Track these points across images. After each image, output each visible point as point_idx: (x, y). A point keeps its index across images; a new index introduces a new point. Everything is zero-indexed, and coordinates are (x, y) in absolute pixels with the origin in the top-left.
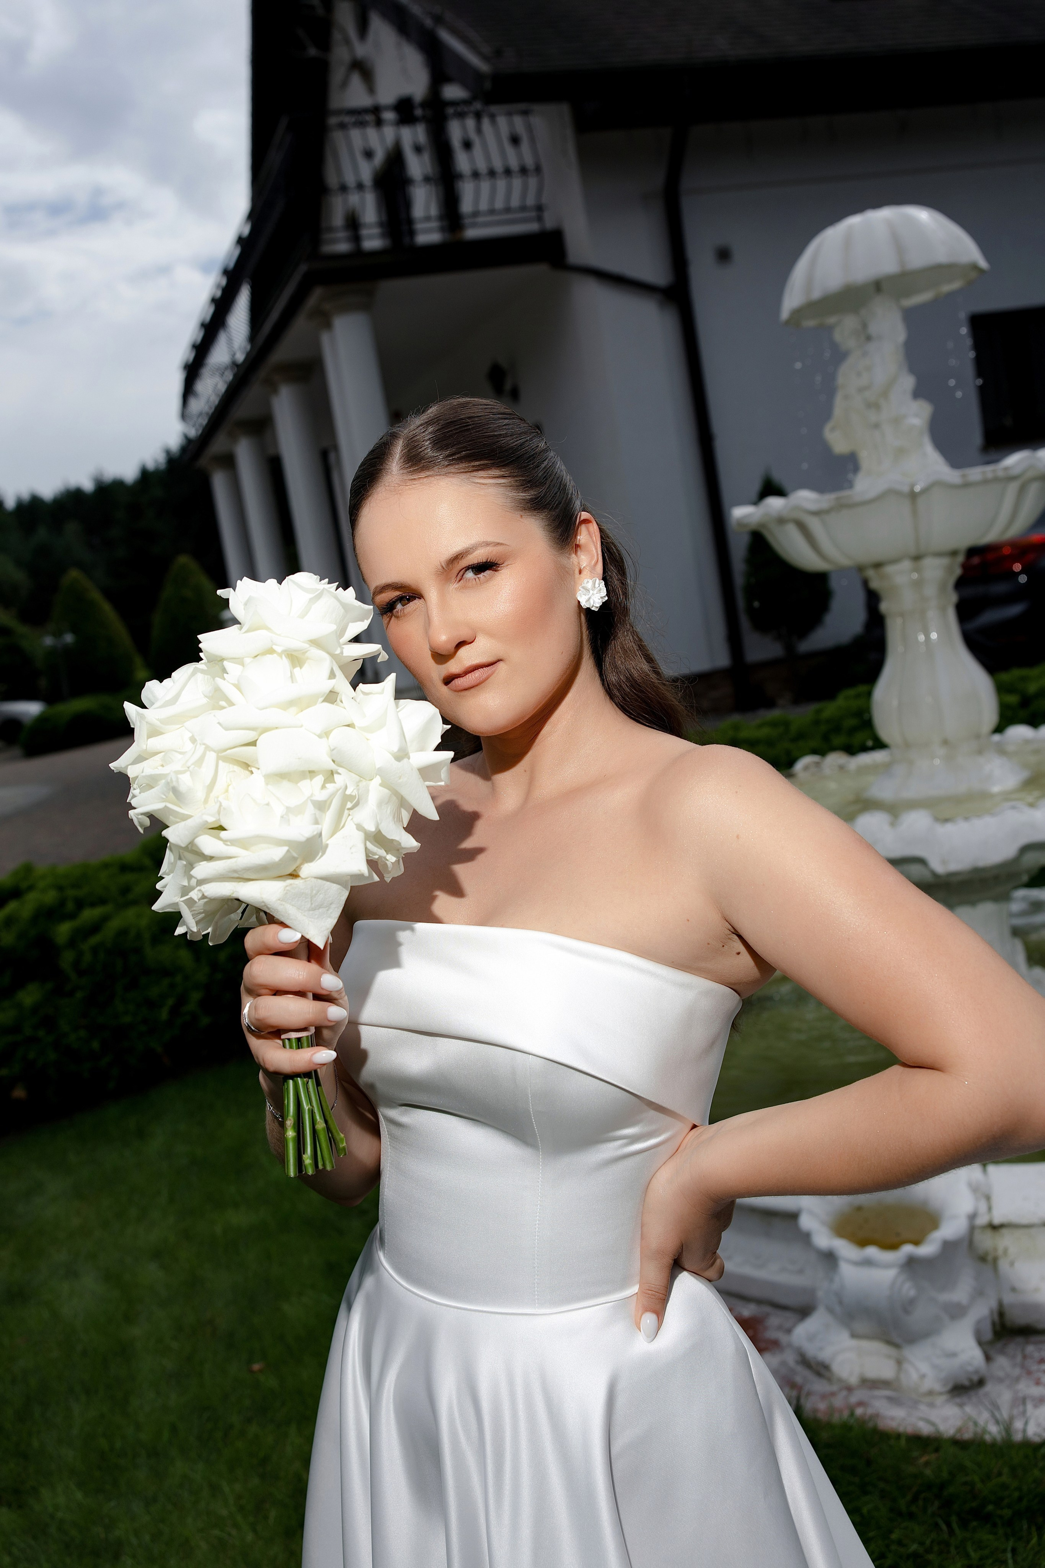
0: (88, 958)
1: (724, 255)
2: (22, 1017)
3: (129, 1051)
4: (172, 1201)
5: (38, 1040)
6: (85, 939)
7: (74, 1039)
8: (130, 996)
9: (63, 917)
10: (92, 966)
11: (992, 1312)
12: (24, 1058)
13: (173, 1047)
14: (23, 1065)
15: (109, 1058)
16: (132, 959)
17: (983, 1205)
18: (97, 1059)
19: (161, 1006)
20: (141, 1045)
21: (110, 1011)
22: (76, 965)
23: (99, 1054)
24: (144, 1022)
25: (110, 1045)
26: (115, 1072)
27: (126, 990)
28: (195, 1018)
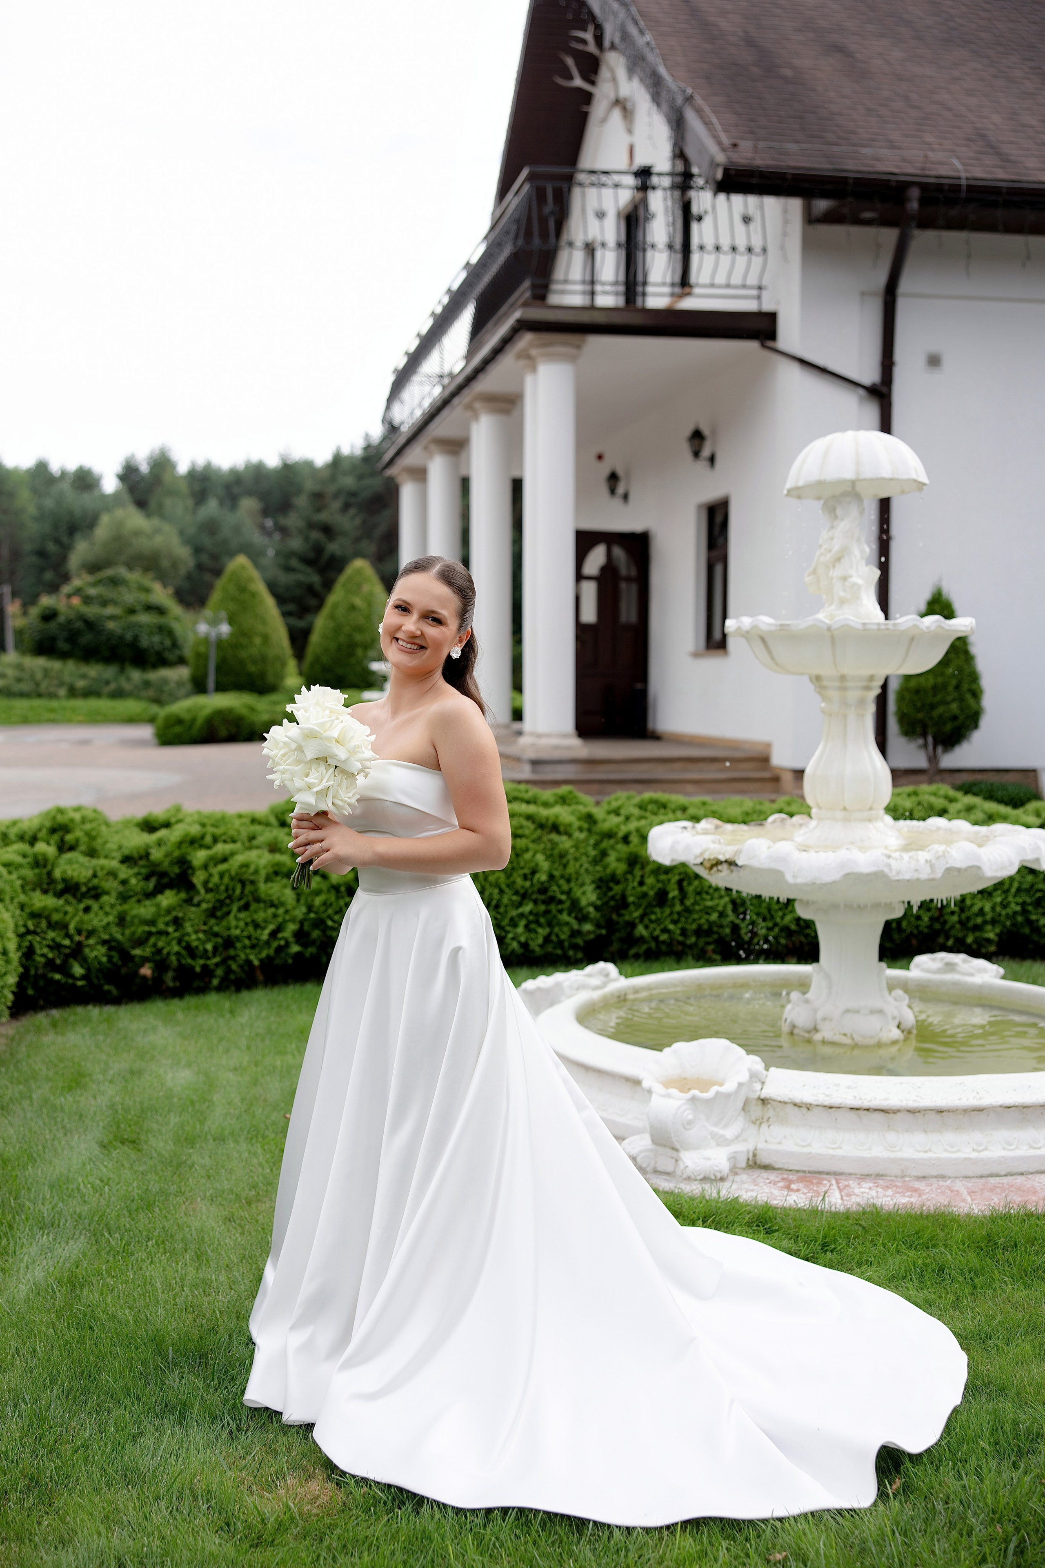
0: (215, 879)
1: (934, 361)
2: (158, 915)
3: (233, 958)
4: (249, 1048)
5: (167, 933)
6: (216, 865)
7: (193, 939)
8: (242, 915)
9: (202, 847)
10: (217, 886)
11: (748, 1151)
12: (155, 945)
13: (267, 964)
14: (153, 950)
15: (217, 960)
16: (249, 888)
17: (758, 1086)
18: (208, 958)
19: (263, 928)
20: (243, 956)
21: (224, 923)
22: (205, 883)
23: (210, 954)
24: (249, 938)
25: (221, 949)
26: (220, 972)
27: (240, 910)
28: (287, 944)
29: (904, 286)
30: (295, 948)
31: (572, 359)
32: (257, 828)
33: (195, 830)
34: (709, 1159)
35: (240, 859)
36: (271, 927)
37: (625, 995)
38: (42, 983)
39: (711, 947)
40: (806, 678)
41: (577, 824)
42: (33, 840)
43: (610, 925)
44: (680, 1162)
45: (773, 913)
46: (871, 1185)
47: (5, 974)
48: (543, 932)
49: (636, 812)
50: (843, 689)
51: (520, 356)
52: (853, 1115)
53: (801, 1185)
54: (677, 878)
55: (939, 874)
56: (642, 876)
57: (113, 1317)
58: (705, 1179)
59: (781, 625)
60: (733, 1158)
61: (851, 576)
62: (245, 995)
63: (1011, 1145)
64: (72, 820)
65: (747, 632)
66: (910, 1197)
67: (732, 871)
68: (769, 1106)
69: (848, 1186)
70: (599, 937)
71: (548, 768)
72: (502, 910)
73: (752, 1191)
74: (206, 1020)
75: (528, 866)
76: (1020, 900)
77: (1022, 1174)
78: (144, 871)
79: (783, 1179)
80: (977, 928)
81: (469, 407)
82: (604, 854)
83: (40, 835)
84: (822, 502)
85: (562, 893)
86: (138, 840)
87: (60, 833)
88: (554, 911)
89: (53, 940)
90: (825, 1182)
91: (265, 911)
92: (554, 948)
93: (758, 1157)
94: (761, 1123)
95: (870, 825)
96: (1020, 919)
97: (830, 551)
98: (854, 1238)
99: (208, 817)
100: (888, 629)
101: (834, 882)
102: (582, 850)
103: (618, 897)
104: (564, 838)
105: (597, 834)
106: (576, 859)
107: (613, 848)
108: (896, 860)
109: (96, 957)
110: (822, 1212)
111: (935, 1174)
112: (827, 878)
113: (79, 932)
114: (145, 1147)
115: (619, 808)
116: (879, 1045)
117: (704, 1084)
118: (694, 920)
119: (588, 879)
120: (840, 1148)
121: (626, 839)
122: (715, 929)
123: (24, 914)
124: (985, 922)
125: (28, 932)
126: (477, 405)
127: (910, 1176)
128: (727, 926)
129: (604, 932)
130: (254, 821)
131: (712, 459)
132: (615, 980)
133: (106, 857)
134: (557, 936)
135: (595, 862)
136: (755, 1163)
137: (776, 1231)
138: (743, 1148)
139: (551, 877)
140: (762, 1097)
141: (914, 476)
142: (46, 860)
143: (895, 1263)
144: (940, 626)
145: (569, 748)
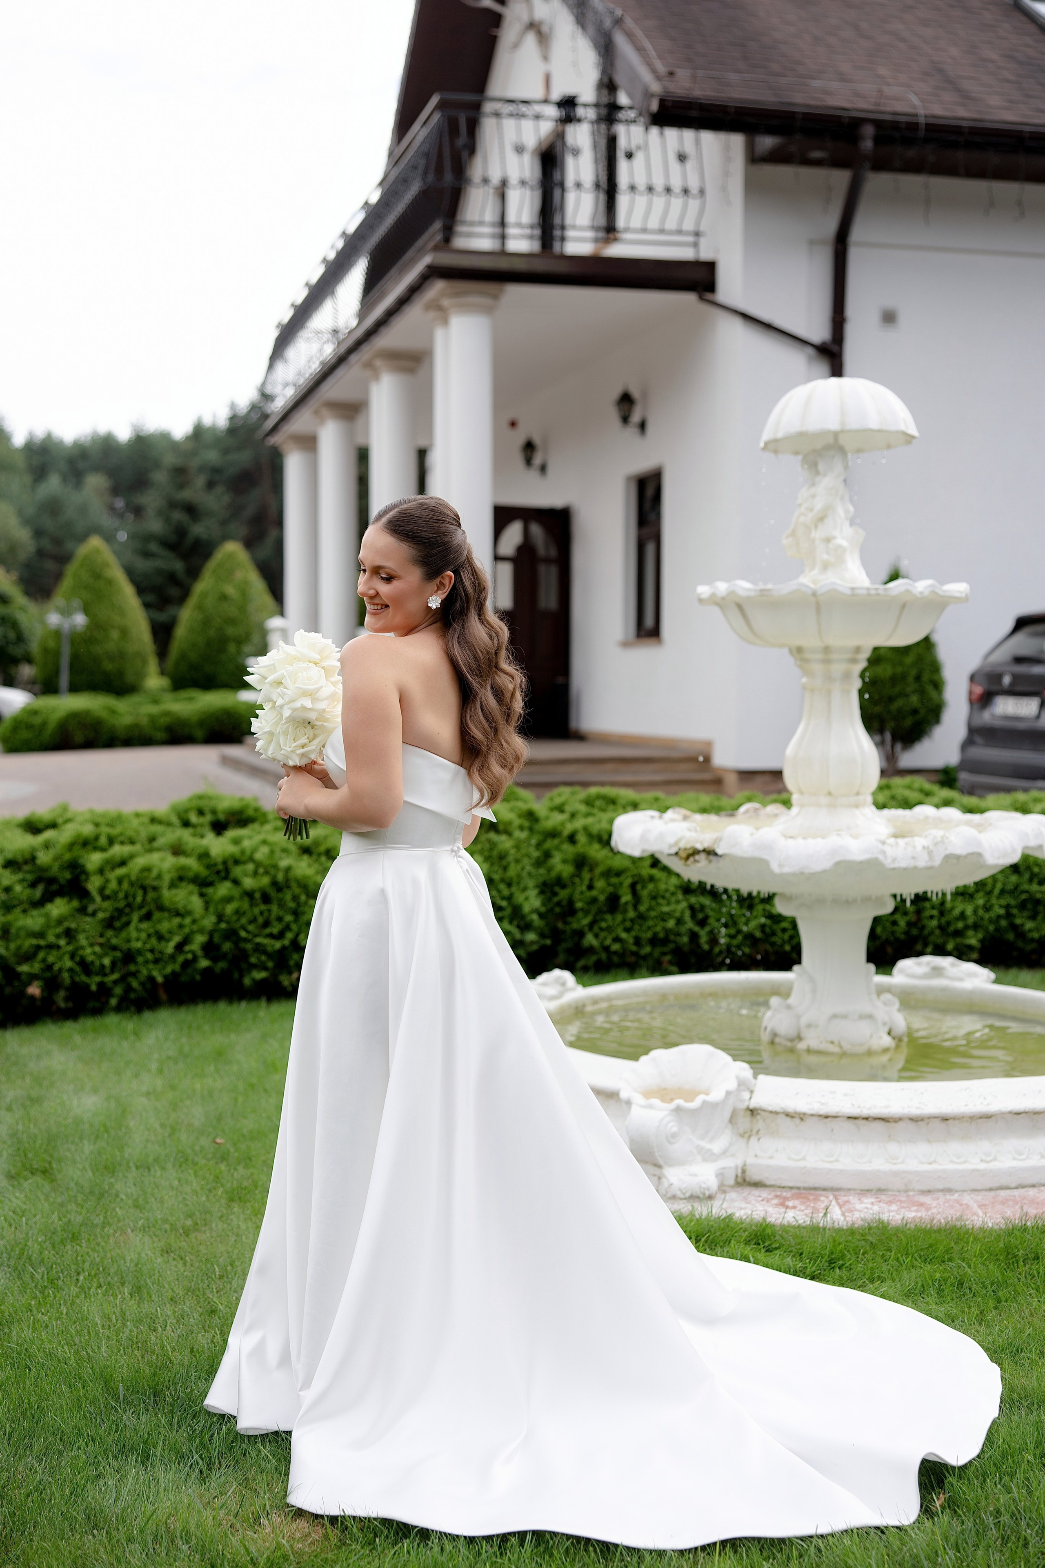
0: (113, 885)
1: (889, 318)
2: (48, 926)
3: (134, 974)
4: (160, 1071)
5: (58, 947)
6: (113, 869)
7: (89, 953)
8: (145, 925)
9: (96, 849)
10: (115, 893)
11: (737, 1167)
12: (44, 960)
13: (172, 980)
14: (43, 966)
15: (115, 976)
16: (151, 895)
17: (746, 1095)
18: (105, 975)
19: (168, 940)
20: (145, 972)
21: (124, 935)
22: (101, 890)
23: (108, 970)
24: (152, 951)
25: (119, 964)
26: (118, 990)
27: (142, 919)
28: (195, 959)
29: (857, 234)
30: (204, 963)
31: (488, 311)
32: (156, 829)
33: (88, 830)
34: (695, 1175)
35: (141, 861)
36: (177, 939)
37: (584, 1006)
39: (667, 958)
40: (786, 651)
41: (517, 822)
43: (555, 934)
44: (664, 1180)
45: (736, 919)
46: (873, 1200)
49: (583, 808)
50: (827, 661)
51: (428, 307)
52: (850, 1124)
53: (797, 1202)
54: (628, 881)
55: (937, 862)
56: (591, 880)
57: (50, 1355)
58: (693, 1197)
59: (762, 590)
60: (720, 1175)
61: (835, 538)
62: (148, 1015)
63: (1021, 1154)
65: (723, 599)
66: (917, 1211)
67: (710, 861)
68: (759, 1117)
69: (848, 1201)
70: (543, 948)
73: (745, 1209)
74: (107, 1043)
76: (1003, 902)
77: (1034, 1186)
78: (30, 877)
79: (777, 1196)
80: (958, 933)
81: (369, 365)
82: (547, 855)
84: (800, 457)
86: (23, 842)
90: (822, 1198)
91: (169, 921)
93: (747, 1173)
94: (750, 1137)
95: (857, 812)
96: (1004, 923)
97: (811, 510)
98: (863, 1254)
99: (103, 815)
100: (878, 594)
101: (824, 872)
102: (523, 851)
103: (564, 903)
104: (504, 837)
105: (539, 833)
106: (517, 861)
107: (558, 848)
108: (891, 846)
110: (824, 1229)
111: (941, 1187)
112: (818, 867)
114: (59, 1176)
115: (563, 804)
116: (870, 1053)
117: (690, 1095)
118: (649, 928)
119: (531, 883)
120: (837, 1161)
121: (572, 839)
122: (672, 937)
124: (967, 927)
126: (378, 363)
127: (913, 1190)
128: (685, 935)
129: (548, 942)
130: (153, 820)
131: (642, 426)
132: (572, 989)
135: (538, 864)
136: (744, 1180)
137: (776, 1249)
138: (732, 1163)
140: (751, 1107)
141: (903, 428)
143: (909, 1278)
144: (934, 592)
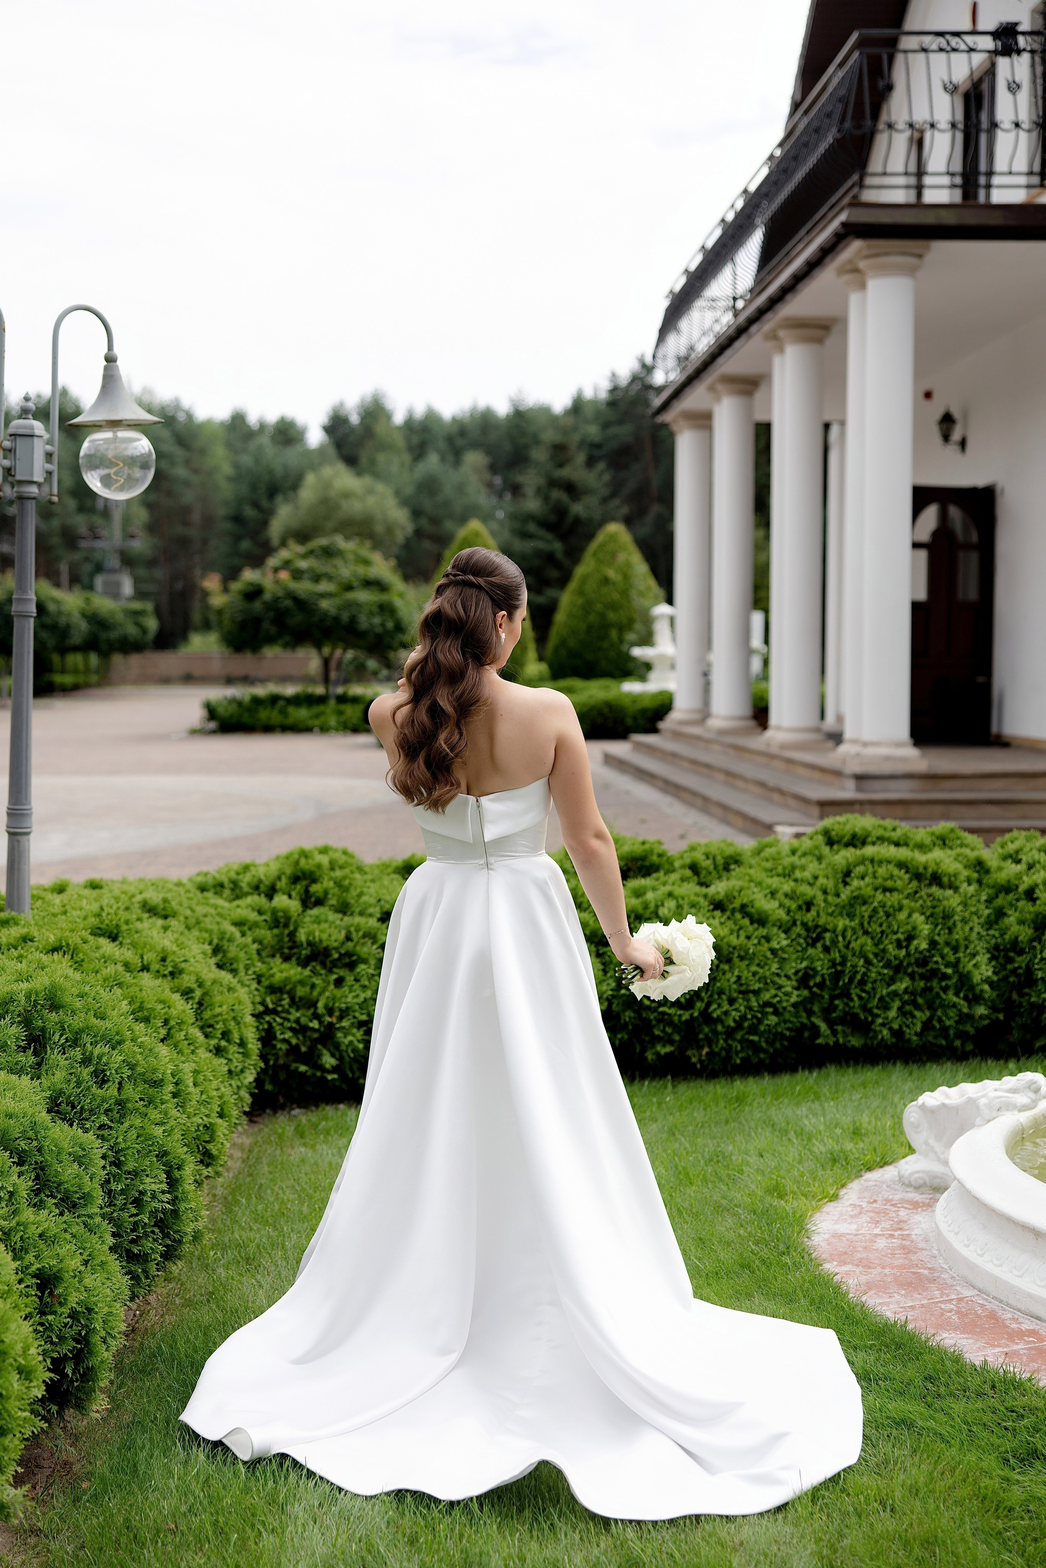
31: (911, 271)
38: (282, 1076)
41: (964, 873)
42: (271, 892)
43: (1010, 1008)
47: (242, 1071)
48: (921, 1016)
51: (841, 271)
64: (319, 866)
70: (995, 1023)
71: (877, 784)
72: (869, 987)
75: (901, 930)
81: (773, 336)
82: (1000, 914)
83: (279, 885)
85: (947, 966)
87: (304, 883)
88: (937, 989)
89: (297, 1021)
92: (936, 1037)
102: (973, 909)
103: (1021, 971)
104: (949, 892)
105: (989, 886)
106: (965, 921)
107: (1013, 906)
109: (351, 1042)
113: (330, 1011)
115: (1017, 852)
119: (980, 946)
121: (1030, 895)
123: (262, 990)
125: (267, 1011)
126: (782, 333)
129: (1001, 1017)
133: (361, 914)
134: (940, 1020)
135: (989, 924)
139: (933, 943)
142: (288, 918)
145: (903, 760)
